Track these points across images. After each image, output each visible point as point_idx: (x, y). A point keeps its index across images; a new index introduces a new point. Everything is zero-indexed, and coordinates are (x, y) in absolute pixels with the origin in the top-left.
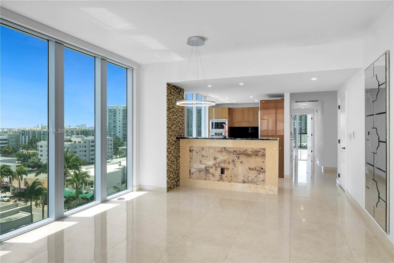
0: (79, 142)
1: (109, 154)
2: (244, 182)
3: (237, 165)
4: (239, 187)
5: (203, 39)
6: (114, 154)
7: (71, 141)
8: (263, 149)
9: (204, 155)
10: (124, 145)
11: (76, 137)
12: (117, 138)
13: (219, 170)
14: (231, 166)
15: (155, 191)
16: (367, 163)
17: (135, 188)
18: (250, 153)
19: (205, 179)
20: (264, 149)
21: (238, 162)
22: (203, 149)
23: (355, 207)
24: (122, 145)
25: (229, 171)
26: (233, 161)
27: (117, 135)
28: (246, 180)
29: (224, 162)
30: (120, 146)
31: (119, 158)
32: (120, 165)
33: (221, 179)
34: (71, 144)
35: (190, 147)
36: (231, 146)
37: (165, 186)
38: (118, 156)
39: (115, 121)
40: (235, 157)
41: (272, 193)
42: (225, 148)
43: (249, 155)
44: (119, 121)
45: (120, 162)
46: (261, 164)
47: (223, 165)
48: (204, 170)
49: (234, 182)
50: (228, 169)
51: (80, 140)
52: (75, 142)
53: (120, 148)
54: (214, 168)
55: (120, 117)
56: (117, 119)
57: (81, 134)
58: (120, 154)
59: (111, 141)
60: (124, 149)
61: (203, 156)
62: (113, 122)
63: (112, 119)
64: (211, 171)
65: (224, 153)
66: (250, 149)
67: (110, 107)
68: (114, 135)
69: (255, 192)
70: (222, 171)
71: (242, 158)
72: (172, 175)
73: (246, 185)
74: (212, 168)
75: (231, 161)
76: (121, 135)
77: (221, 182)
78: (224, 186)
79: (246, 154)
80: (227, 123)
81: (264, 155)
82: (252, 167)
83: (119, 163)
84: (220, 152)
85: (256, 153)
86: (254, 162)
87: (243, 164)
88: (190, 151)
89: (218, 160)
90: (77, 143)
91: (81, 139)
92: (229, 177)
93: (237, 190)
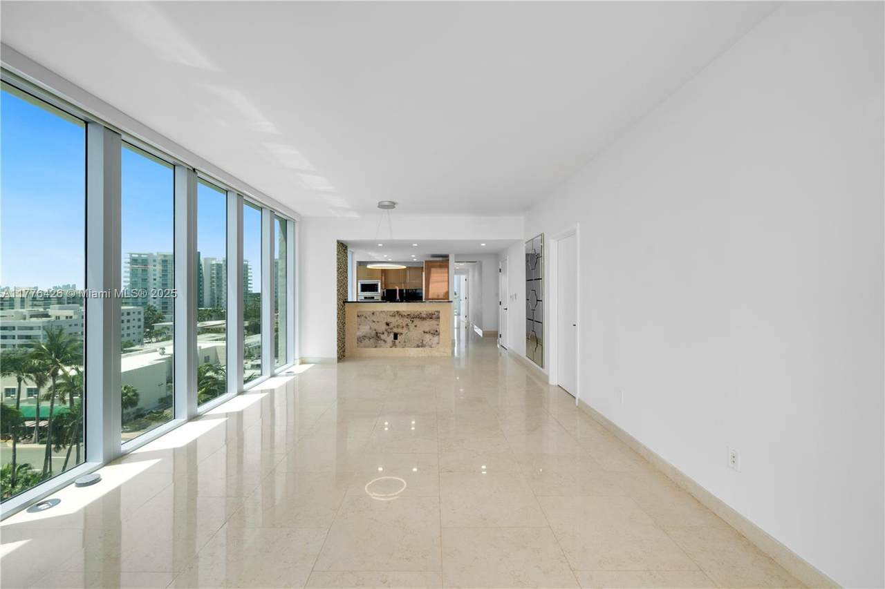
0: (67, 317)
1: (136, 337)
2: (418, 346)
3: (411, 329)
4: (413, 352)
5: (394, 203)
6: (145, 337)
7: (47, 316)
8: (437, 312)
9: (375, 320)
10: (164, 320)
11: (60, 309)
12: (151, 310)
13: (392, 336)
14: (404, 331)
15: (323, 363)
16: (528, 319)
17: (298, 362)
18: (424, 316)
19: (376, 347)
20: (439, 312)
21: (412, 326)
22: (373, 314)
23: (517, 359)
24: (160, 319)
25: (403, 336)
26: (407, 325)
27: (149, 303)
28: (420, 344)
29: (398, 326)
30: (155, 322)
31: (157, 342)
32: (163, 353)
33: (394, 345)
34: (49, 321)
35: (358, 312)
36: (405, 310)
37: (335, 356)
38: (154, 340)
39: (145, 280)
40: (408, 321)
41: (445, 355)
42: (398, 312)
43: (423, 319)
44: (155, 280)
45: (163, 349)
46: (435, 327)
47: (396, 330)
48: (375, 336)
49: (408, 347)
50: (402, 334)
51: (70, 313)
52: (58, 318)
53: (158, 326)
54: (386, 334)
55: (157, 273)
56: (149, 275)
57: (68, 303)
58: (157, 335)
59: (139, 313)
60: (166, 328)
61: (374, 322)
62: (140, 281)
63: (140, 276)
64: (383, 337)
65: (397, 318)
66: (425, 313)
67: (133, 255)
68: (144, 304)
69: (430, 355)
70: (396, 337)
71: (417, 322)
72: (340, 344)
73: (420, 349)
74: (383, 333)
75: (404, 325)
76: (158, 303)
77: (393, 348)
78: (398, 352)
79: (420, 317)
80: (379, 284)
81: (438, 318)
82: (427, 330)
83: (161, 351)
84: (392, 316)
85: (431, 316)
86: (428, 325)
87: (417, 328)
88: (358, 316)
89: (391, 326)
90: (63, 318)
91: (72, 311)
92: (402, 342)
93: (411, 356)
